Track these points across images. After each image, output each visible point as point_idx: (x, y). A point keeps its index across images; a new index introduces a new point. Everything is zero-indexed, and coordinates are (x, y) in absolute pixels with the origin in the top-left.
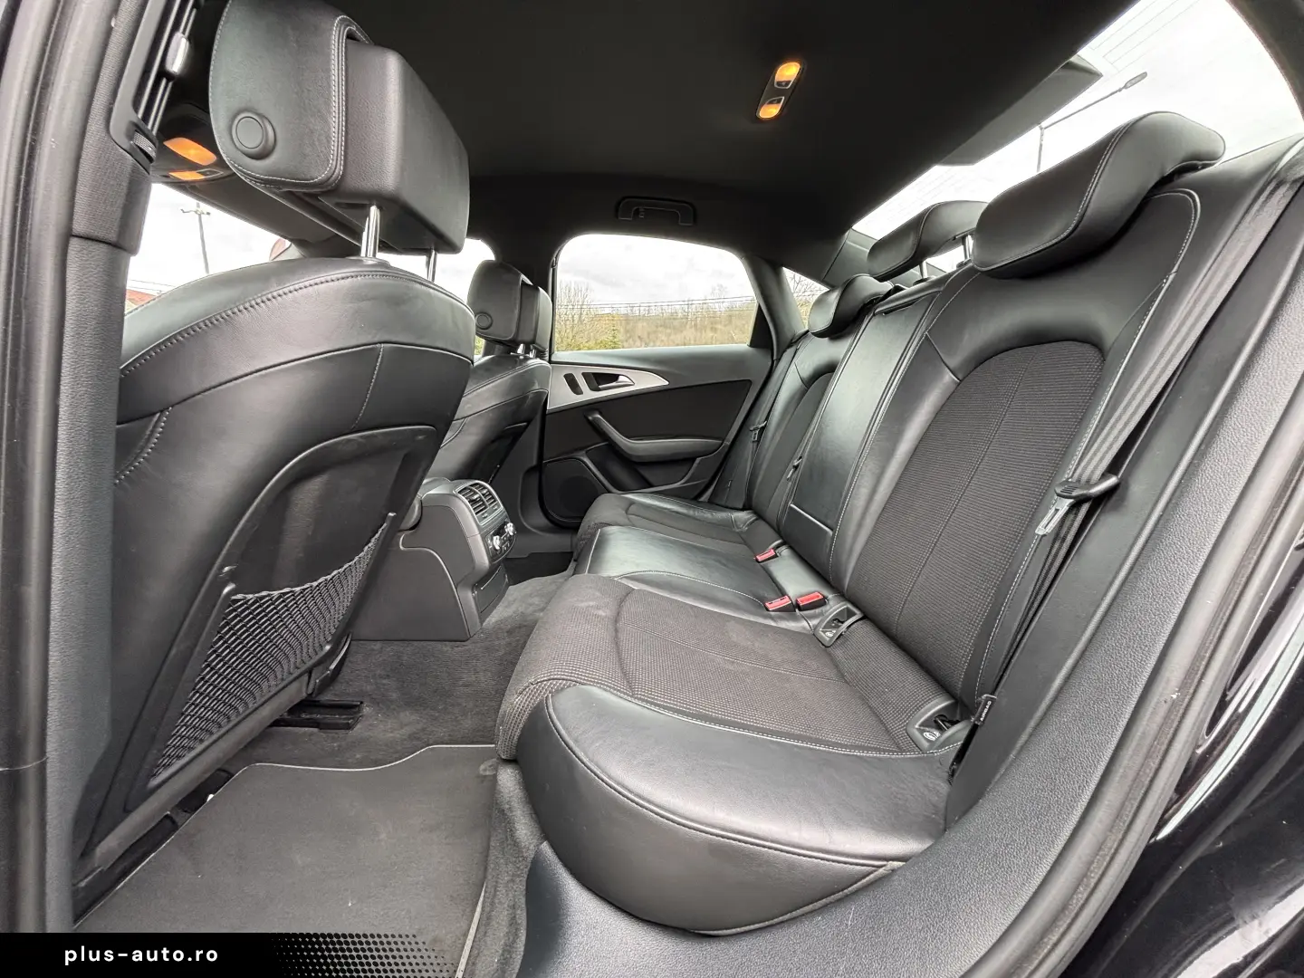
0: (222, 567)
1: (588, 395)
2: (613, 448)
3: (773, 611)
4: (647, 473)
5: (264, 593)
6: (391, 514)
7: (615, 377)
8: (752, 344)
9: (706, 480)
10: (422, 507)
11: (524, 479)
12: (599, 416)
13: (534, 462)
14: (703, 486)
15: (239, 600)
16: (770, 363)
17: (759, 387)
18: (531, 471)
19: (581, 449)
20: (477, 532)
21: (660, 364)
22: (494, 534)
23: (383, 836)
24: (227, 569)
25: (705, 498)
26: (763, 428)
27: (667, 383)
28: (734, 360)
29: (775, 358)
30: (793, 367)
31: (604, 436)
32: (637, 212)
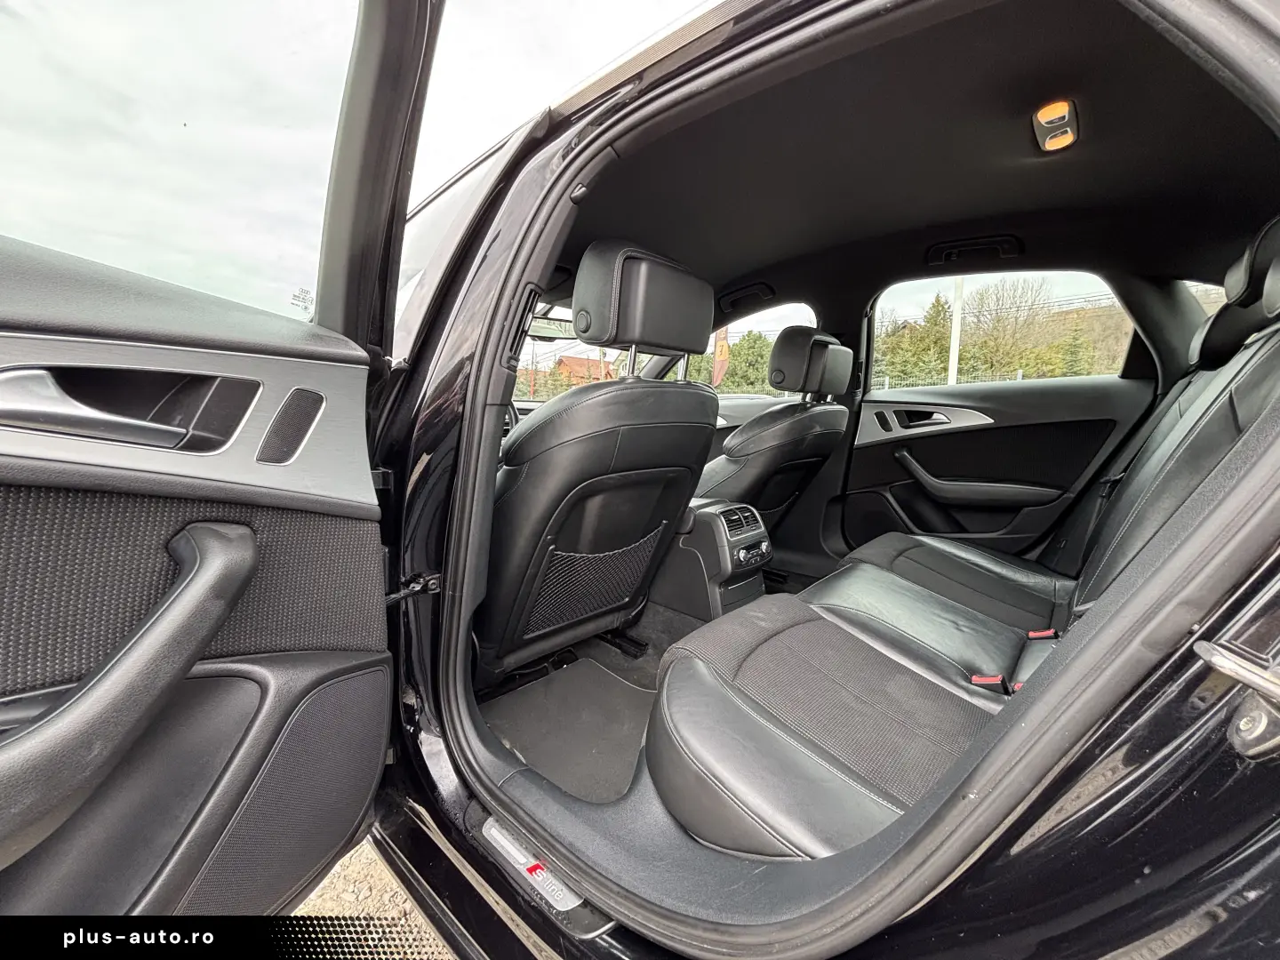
0: (547, 536)
1: (898, 432)
2: (919, 488)
3: (976, 685)
4: (959, 517)
5: (572, 554)
6: (664, 522)
7: (929, 415)
8: (1123, 376)
9: (1036, 535)
10: (695, 519)
11: (827, 507)
12: (906, 454)
13: (839, 493)
14: (1031, 541)
15: (557, 555)
16: (1149, 398)
17: (1126, 430)
18: (834, 500)
19: (886, 484)
20: (726, 544)
21: (982, 400)
22: (743, 548)
23: (626, 727)
24: (549, 537)
25: (1033, 555)
26: (1116, 482)
27: (993, 421)
28: (1098, 395)
29: (1159, 392)
30: (1176, 405)
31: (910, 474)
32: (949, 256)
